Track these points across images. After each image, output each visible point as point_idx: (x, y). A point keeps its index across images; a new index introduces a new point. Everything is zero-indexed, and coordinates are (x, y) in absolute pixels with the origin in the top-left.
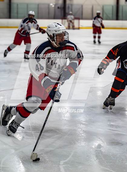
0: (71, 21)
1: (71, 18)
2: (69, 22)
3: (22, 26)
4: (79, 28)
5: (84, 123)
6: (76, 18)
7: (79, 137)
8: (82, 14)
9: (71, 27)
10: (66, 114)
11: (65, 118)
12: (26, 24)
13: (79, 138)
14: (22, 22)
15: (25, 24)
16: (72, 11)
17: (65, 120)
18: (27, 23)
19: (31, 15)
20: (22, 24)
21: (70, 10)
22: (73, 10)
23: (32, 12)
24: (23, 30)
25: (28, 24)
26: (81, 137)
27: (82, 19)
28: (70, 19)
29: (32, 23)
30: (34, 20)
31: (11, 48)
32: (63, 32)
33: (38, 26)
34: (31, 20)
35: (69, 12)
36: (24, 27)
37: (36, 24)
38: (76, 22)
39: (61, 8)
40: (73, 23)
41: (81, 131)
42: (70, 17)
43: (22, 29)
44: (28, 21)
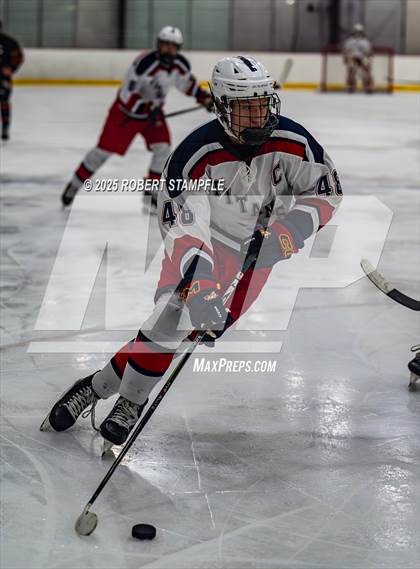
0: (358, 61)
1: (361, 49)
2: (352, 64)
3: (132, 85)
4: (389, 90)
5: (407, 460)
6: (377, 50)
7: (388, 515)
8: (403, 34)
9: (359, 83)
10: (338, 427)
11: (334, 442)
12: (150, 79)
13: (388, 518)
14: (133, 69)
15: (146, 78)
16: (362, 21)
17: (334, 447)
18: (152, 74)
19: (167, 43)
20: (135, 77)
21: (356, 15)
22: (369, 17)
23: (173, 31)
24: (139, 103)
25: (156, 78)
26: (394, 515)
27: (403, 52)
28: (357, 53)
29: (169, 71)
30: (177, 62)
31: (90, 167)
32: (256, 94)
33: (193, 80)
34: (167, 60)
35: (351, 24)
36: (143, 89)
37: (187, 77)
38: (378, 66)
39: (320, 9)
40: (367, 69)
41: (394, 494)
42: (356, 45)
43: (135, 98)
44: (156, 64)
